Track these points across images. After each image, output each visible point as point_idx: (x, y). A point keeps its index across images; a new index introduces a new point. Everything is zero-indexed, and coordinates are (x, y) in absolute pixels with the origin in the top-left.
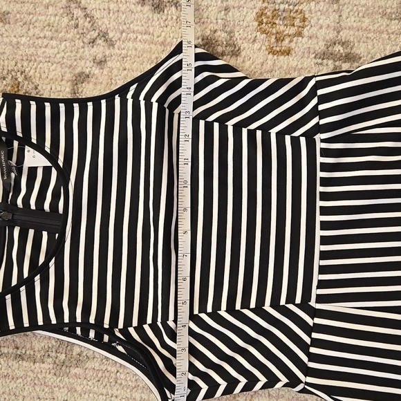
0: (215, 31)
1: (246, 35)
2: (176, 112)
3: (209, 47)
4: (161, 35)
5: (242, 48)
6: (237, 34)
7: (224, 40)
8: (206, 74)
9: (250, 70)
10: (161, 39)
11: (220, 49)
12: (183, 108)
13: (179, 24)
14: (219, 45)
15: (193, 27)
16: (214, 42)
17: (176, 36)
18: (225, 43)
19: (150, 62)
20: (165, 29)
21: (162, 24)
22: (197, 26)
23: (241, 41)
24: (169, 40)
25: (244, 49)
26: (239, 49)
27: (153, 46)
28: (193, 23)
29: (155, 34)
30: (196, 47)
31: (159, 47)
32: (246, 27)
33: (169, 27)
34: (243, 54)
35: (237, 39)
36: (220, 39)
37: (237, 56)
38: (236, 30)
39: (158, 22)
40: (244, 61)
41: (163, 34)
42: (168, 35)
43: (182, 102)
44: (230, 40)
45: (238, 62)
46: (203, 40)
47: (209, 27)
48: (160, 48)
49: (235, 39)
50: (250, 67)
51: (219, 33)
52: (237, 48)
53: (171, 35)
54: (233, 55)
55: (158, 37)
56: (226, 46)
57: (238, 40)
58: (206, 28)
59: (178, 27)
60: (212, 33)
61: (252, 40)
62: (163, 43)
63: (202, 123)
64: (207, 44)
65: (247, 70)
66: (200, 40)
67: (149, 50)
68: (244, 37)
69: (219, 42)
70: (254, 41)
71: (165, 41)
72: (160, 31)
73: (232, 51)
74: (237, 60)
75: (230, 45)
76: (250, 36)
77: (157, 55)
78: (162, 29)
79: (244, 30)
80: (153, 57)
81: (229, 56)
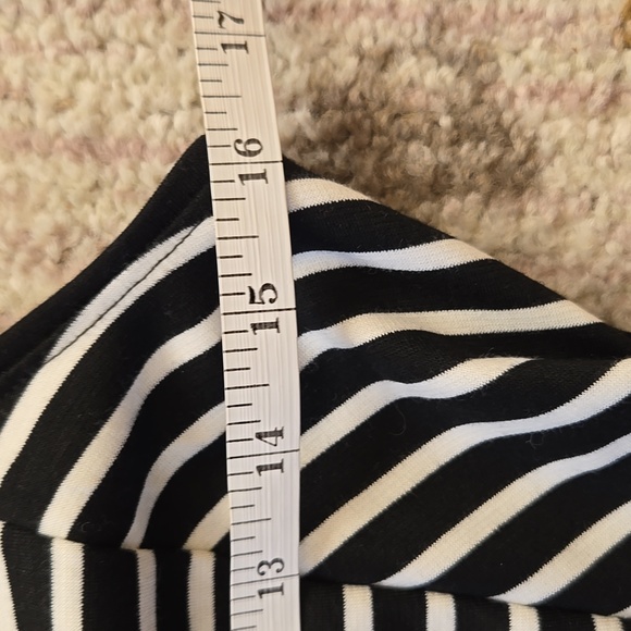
0: (387, 57)
1: (562, 69)
2: (202, 538)
3: (359, 149)
4: (72, 98)
5: (545, 146)
6: (510, 69)
7: (438, 104)
8: (364, 329)
9: (600, 266)
10: (74, 123)
11: (420, 158)
12: (243, 515)
13: (173, 23)
14: (413, 135)
15: (259, 46)
16: (383, 118)
17: (164, 98)
18: (445, 121)
19: (21, 257)
20: (94, 59)
21: (75, 34)
22: (280, 32)
23: (538, 108)
24: (120, 124)
25: (558, 148)
26: (531, 152)
27: (32, 167)
28: (256, 22)
29: (38, 93)
30: (292, 171)
31: (70, 168)
32: (560, 25)
33: (117, 50)
34: (554, 176)
35: (512, 96)
36: (417, 99)
37: (519, 190)
38: (503, 44)
39: (48, 26)
40: (560, 222)
41: (86, 90)
42: (113, 98)
43: (231, 483)
44: (477, 102)
45: (529, 224)
46: (318, 110)
47: (351, 35)
48: (77, 176)
49: (501, 96)
50: (596, 252)
51: (407, 67)
52: (520, 148)
53: (135, 95)
54: (498, 184)
55: (58, 108)
56: (456, 142)
57: (520, 103)
58: (330, 44)
59: (166, 48)
60: (370, 68)
61: (599, 99)
62: (88, 147)
63: (358, 606)
64: (344, 132)
65: (581, 268)
66: (302, 115)
67: (11, 187)
68: (551, 81)
69: (416, 120)
70: (613, 100)
71: (100, 129)
72: (66, 75)
73: (492, 168)
74: (521, 214)
75: (477, 134)
76: (586, 78)
77: (61, 217)
78: (74, 63)
79: (550, 45)
80: (41, 224)
81: (473, 197)
